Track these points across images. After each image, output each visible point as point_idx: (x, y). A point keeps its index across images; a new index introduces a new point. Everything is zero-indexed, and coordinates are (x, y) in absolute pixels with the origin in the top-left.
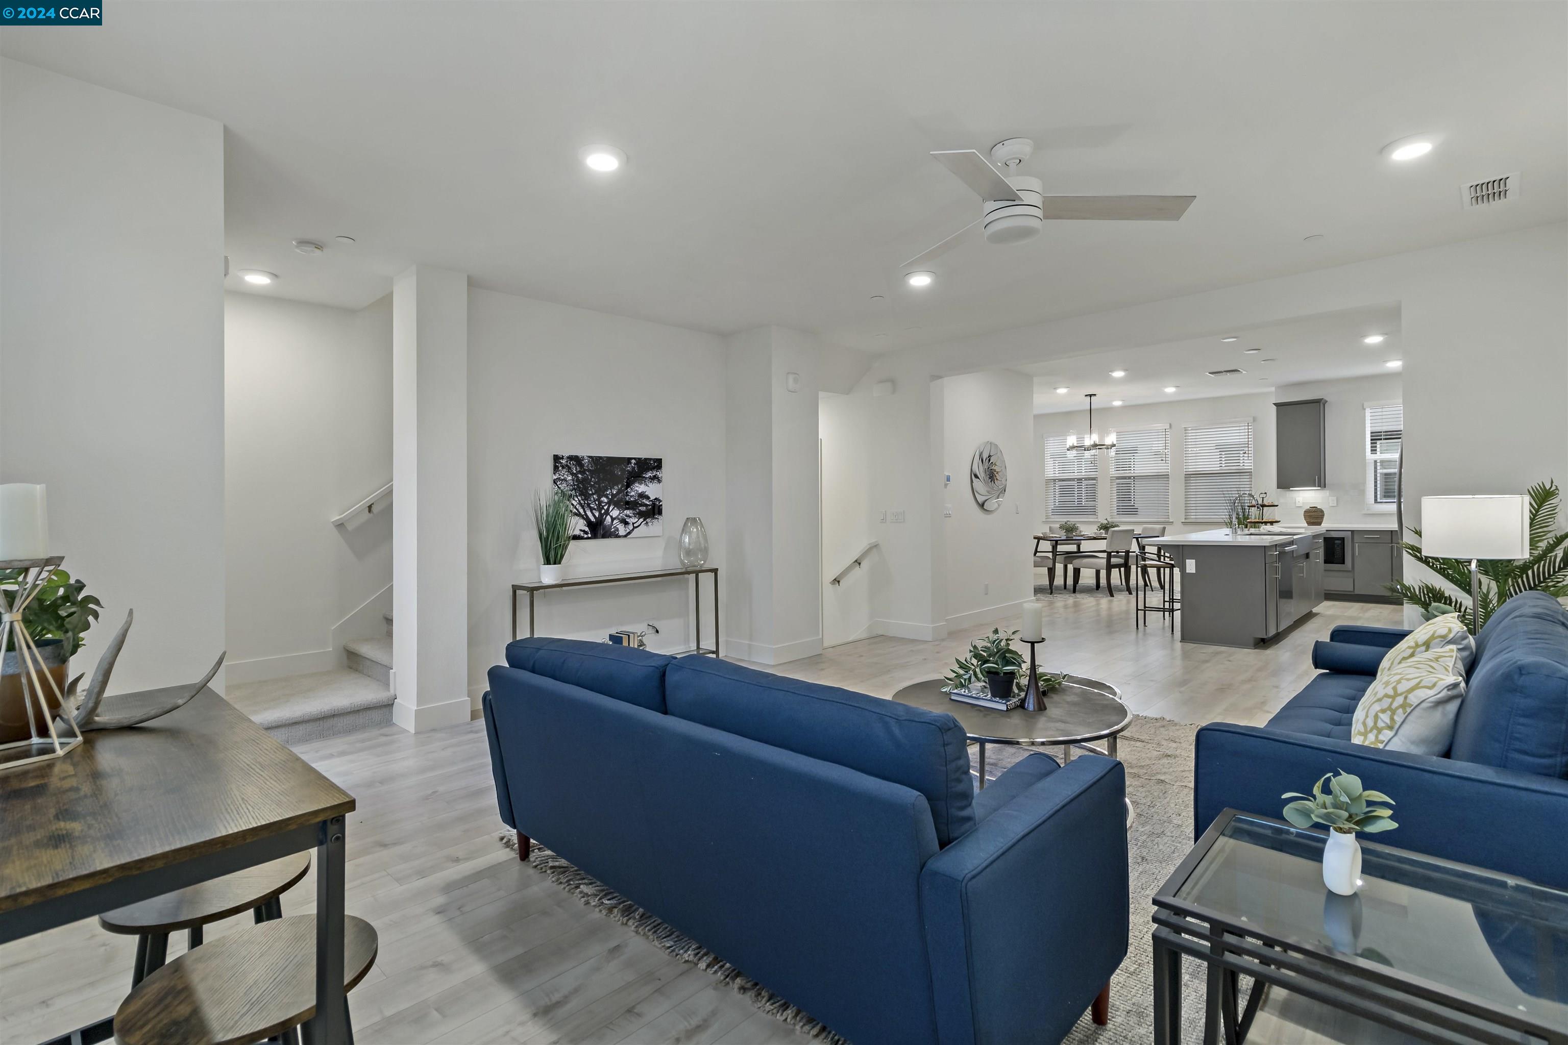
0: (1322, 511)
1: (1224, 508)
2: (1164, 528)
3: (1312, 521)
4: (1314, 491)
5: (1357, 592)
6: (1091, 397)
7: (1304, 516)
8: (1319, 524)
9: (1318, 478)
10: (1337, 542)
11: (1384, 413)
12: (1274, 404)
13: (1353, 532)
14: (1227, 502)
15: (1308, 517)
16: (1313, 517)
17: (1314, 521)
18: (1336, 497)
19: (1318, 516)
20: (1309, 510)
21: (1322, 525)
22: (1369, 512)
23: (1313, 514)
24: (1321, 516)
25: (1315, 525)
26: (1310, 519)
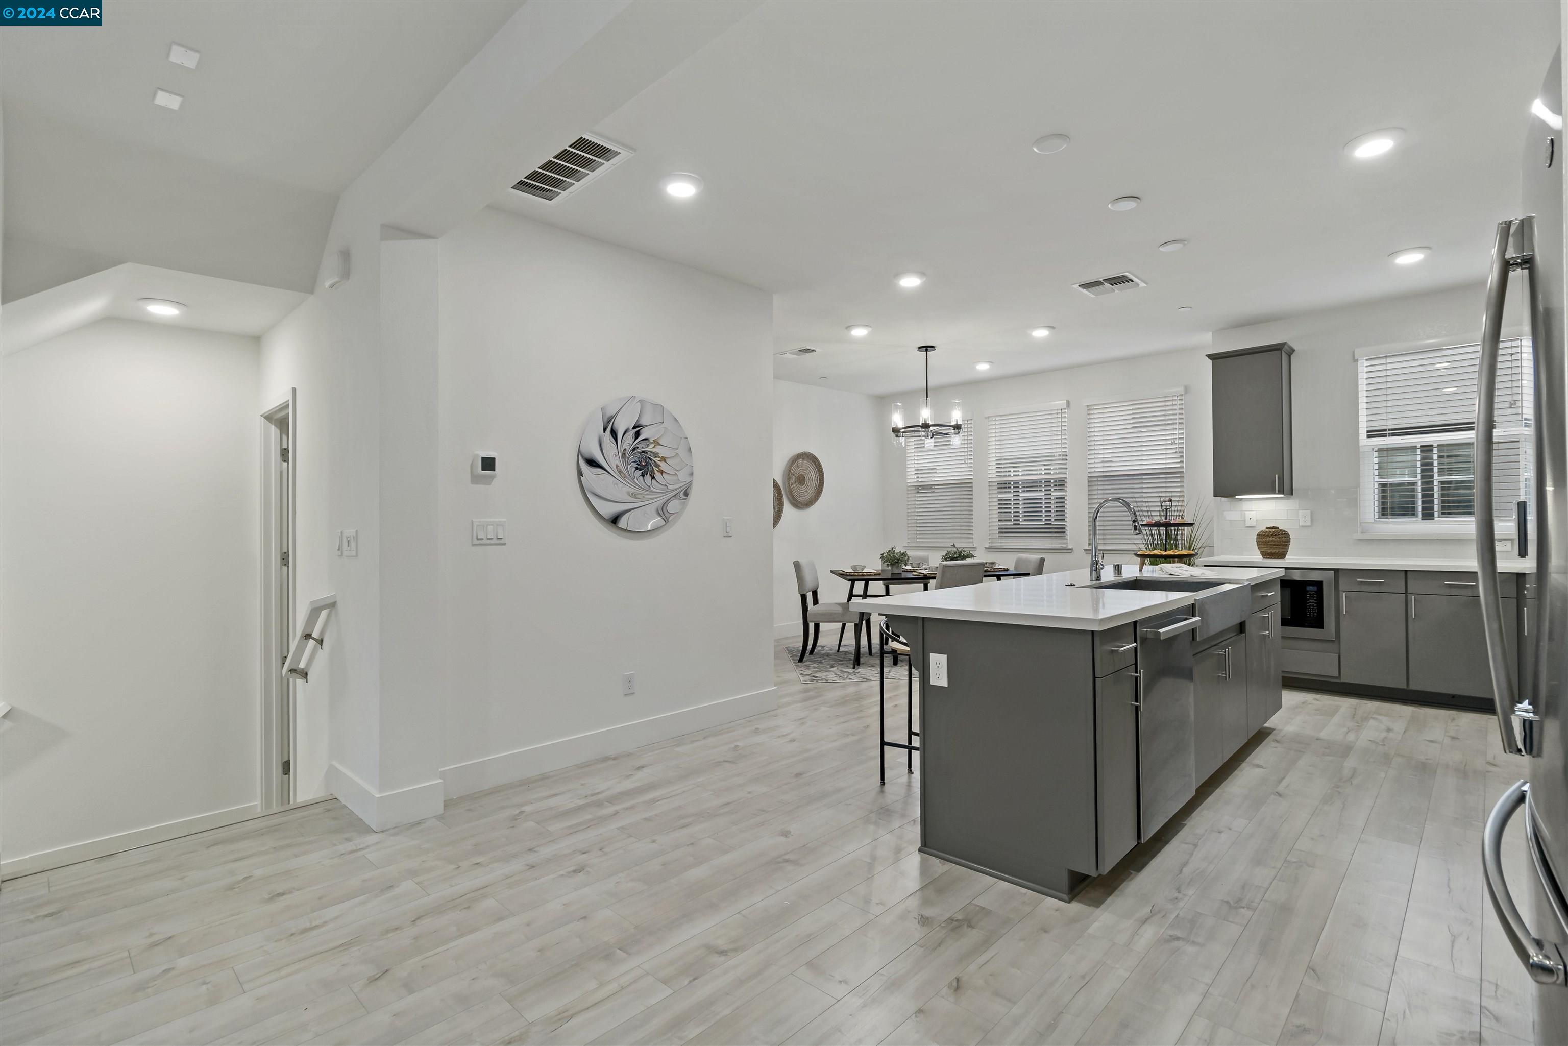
0: (1285, 535)
2: (1042, 560)
3: (1269, 551)
4: (1273, 500)
5: (1344, 679)
6: (927, 351)
7: (1257, 542)
8: (1282, 556)
9: (1278, 478)
10: (1309, 588)
11: (1389, 367)
12: (1209, 356)
13: (1336, 571)
15: (1264, 545)
16: (1271, 545)
17: (1274, 551)
18: (1309, 511)
19: (1280, 542)
20: (1267, 532)
21: (1287, 559)
22: (1366, 537)
23: (1271, 539)
24: (1285, 542)
25: (1275, 558)
26: (1267, 547)
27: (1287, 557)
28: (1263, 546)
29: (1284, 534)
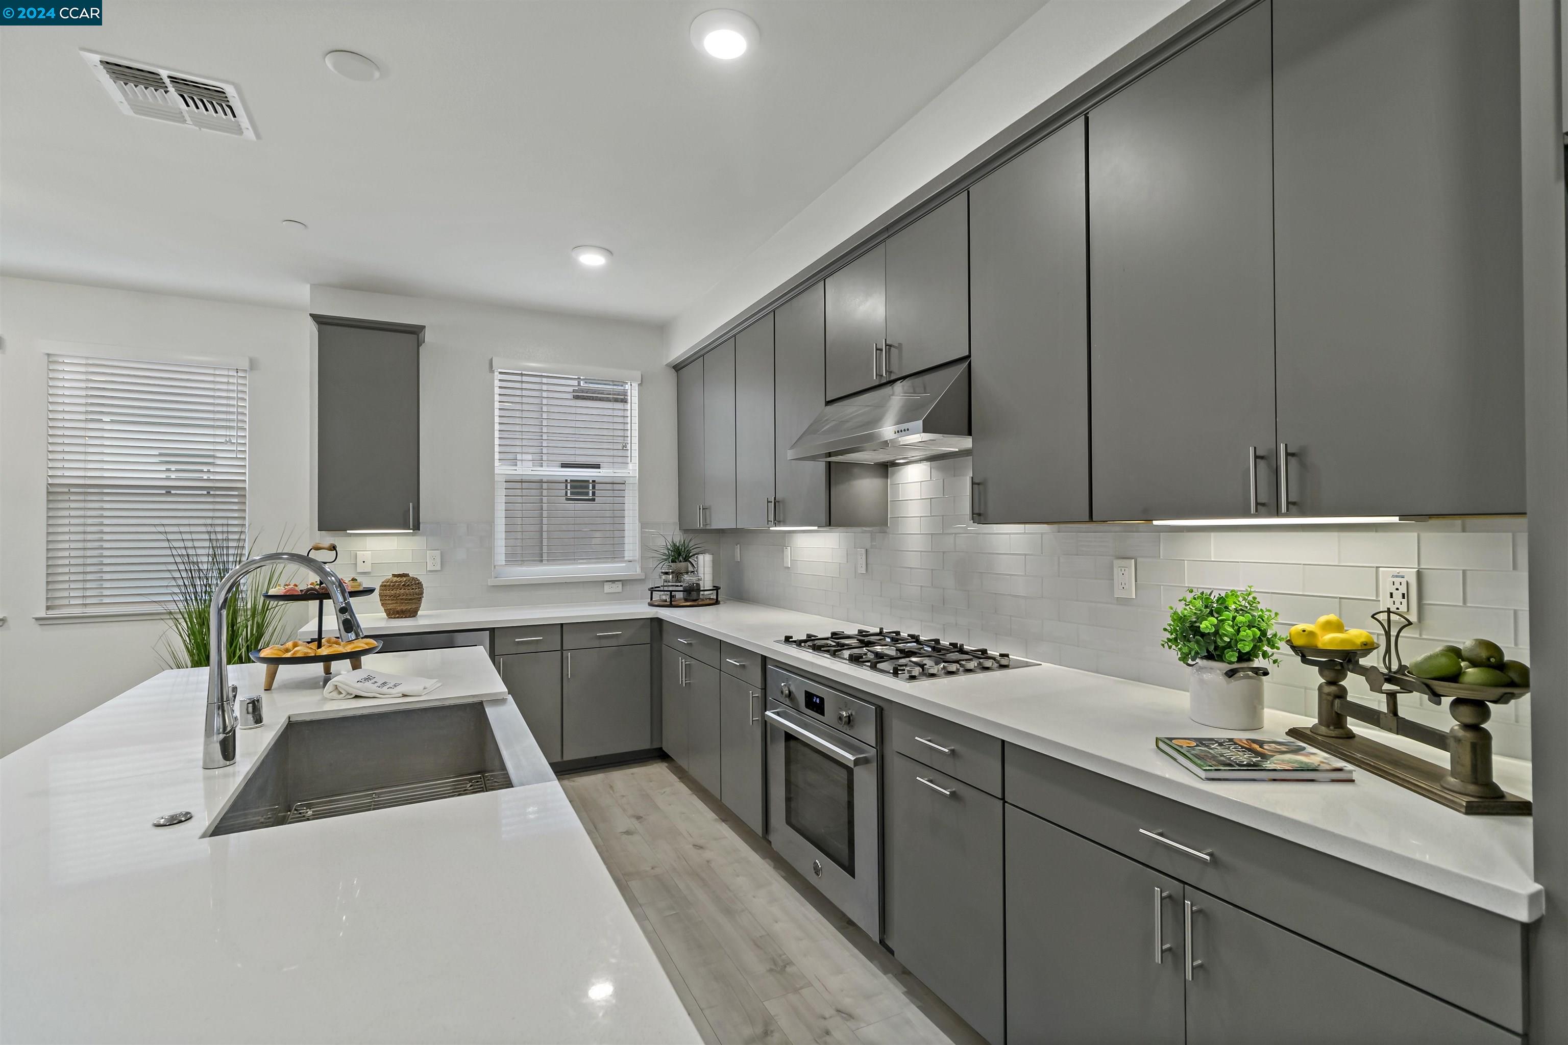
1: (168, 575)
3: (398, 608)
4: (395, 538)
7: (383, 595)
8: (414, 612)
12: (313, 317)
13: (492, 631)
14: (178, 560)
15: (392, 600)
16: (402, 599)
17: (404, 608)
18: (439, 552)
19: (413, 594)
20: (396, 582)
21: (420, 616)
22: (497, 582)
23: (402, 591)
24: (419, 594)
25: (405, 617)
26: (396, 603)
27: (419, 613)
28: (390, 602)
29: (418, 583)
